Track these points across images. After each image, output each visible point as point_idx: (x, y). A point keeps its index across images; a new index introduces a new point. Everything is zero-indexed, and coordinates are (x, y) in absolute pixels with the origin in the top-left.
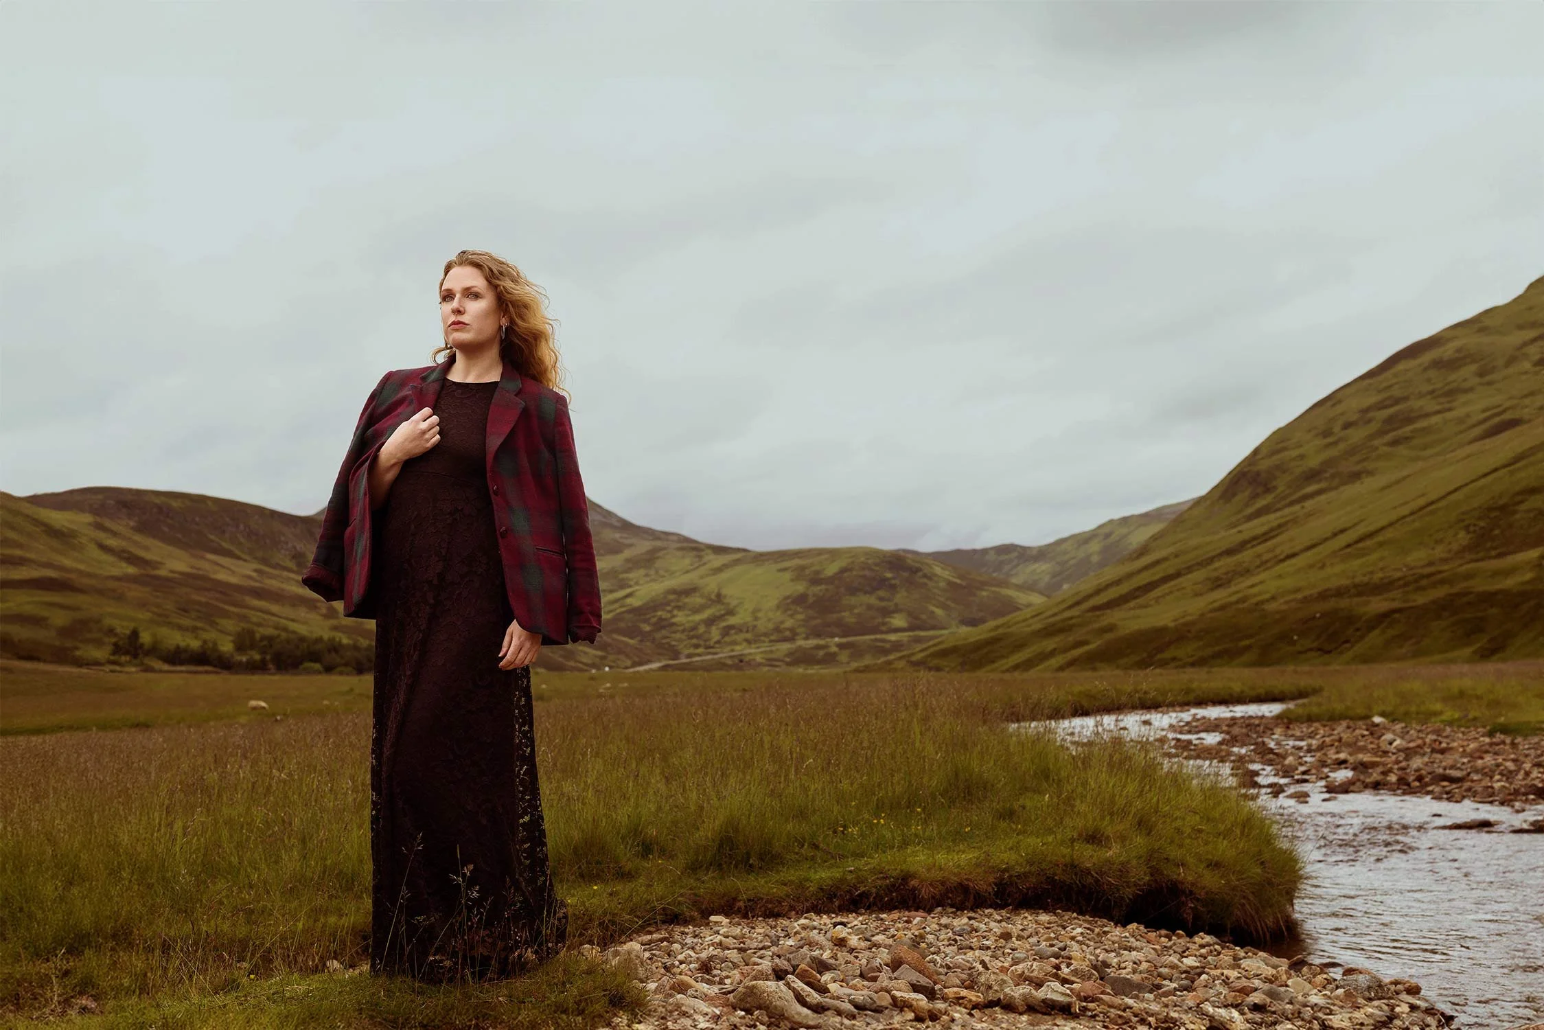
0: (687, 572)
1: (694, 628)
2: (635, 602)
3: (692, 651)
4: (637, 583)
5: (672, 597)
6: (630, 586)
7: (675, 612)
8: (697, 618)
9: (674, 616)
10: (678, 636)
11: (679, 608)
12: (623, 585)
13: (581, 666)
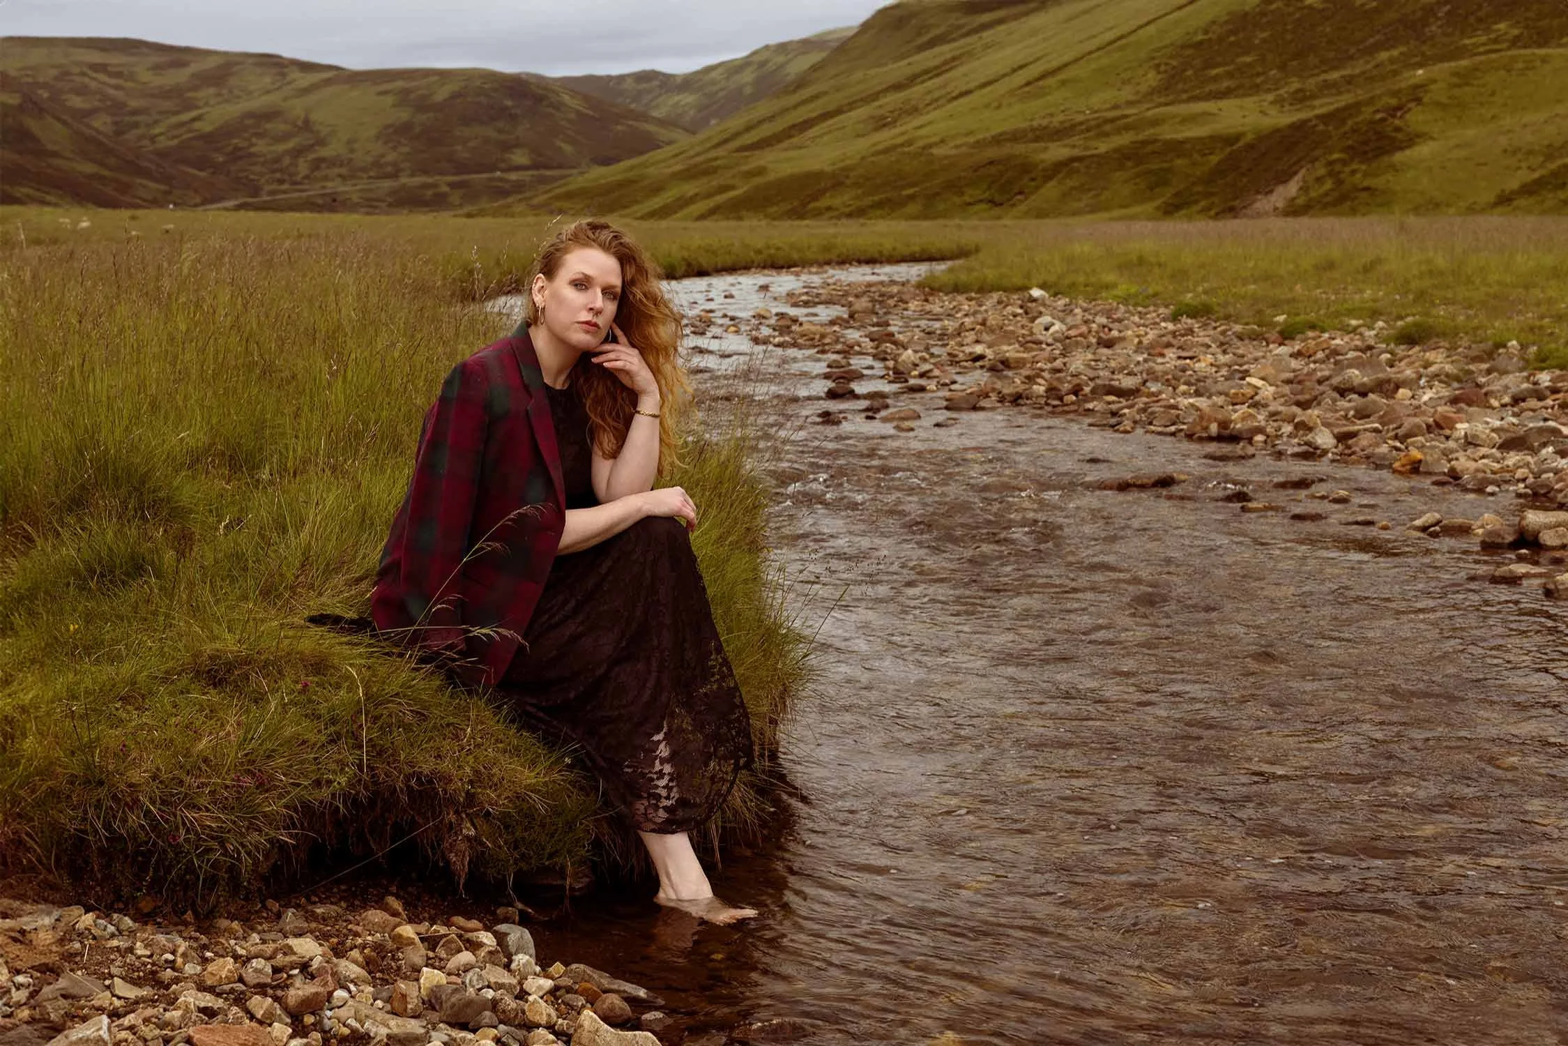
0: (268, 92)
1: (277, 160)
2: (205, 127)
3: (274, 187)
4: (207, 104)
5: (249, 122)
6: (197, 108)
7: (254, 140)
8: (281, 148)
9: (253, 145)
10: (257, 169)
11: (260, 135)
12: (189, 106)
13: (139, 201)
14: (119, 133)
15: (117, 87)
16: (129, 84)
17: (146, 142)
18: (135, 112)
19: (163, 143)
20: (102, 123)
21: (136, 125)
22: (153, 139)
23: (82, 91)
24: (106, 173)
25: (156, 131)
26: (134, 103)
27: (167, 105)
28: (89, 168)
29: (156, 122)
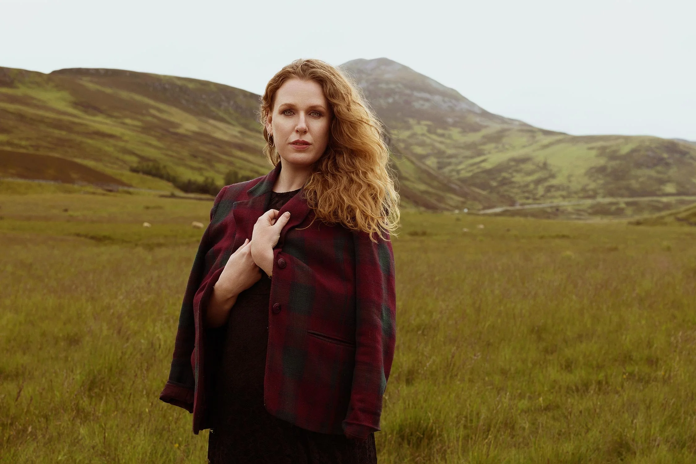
0: (524, 147)
1: (527, 185)
2: (487, 166)
3: (525, 201)
4: (489, 153)
5: (512, 163)
6: (484, 154)
7: (515, 174)
8: (530, 179)
9: (513, 177)
10: (515, 190)
11: (518, 171)
12: (480, 153)
13: (447, 207)
14: (440, 168)
15: (441, 143)
16: (448, 141)
17: (454, 173)
18: (450, 157)
19: (464, 174)
20: (432, 162)
21: (449, 164)
22: (458, 172)
23: (422, 144)
24: (430, 190)
25: (460, 167)
26: (450, 152)
27: (468, 153)
28: (422, 187)
29: (460, 163)
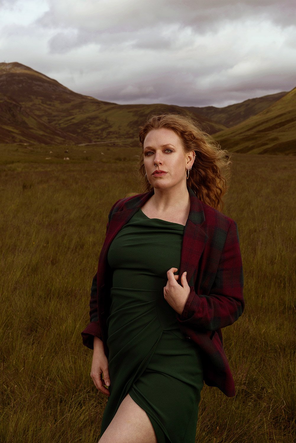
0: (94, 111)
1: (97, 132)
2: (75, 121)
3: (96, 140)
4: (76, 114)
5: (88, 120)
6: (73, 115)
7: (90, 125)
8: (98, 128)
9: (89, 127)
10: (91, 134)
11: (91, 124)
12: (71, 115)
13: (56, 143)
14: (50, 122)
15: (49, 109)
16: (53, 108)
17: (57, 125)
18: (54, 116)
19: (63, 126)
20: (45, 119)
21: (55, 120)
22: (60, 124)
23: (39, 110)
24: (46, 134)
25: (60, 122)
26: (55, 113)
27: (64, 114)
28: (42, 133)
29: (61, 119)
